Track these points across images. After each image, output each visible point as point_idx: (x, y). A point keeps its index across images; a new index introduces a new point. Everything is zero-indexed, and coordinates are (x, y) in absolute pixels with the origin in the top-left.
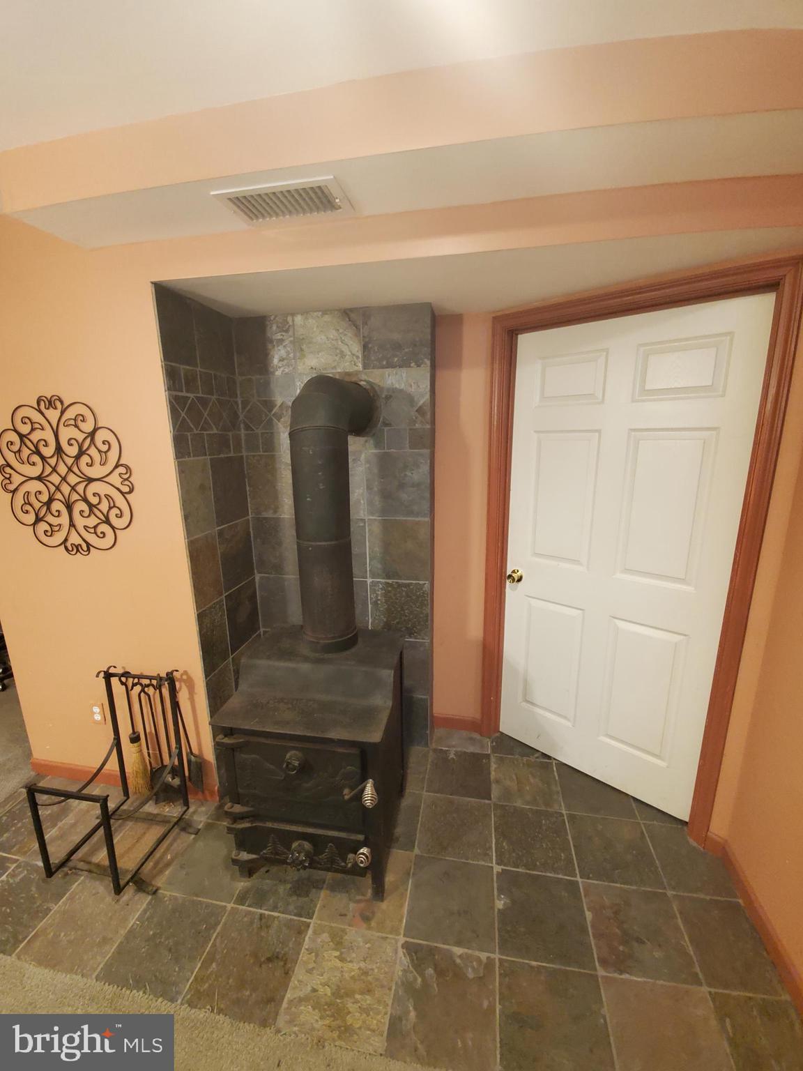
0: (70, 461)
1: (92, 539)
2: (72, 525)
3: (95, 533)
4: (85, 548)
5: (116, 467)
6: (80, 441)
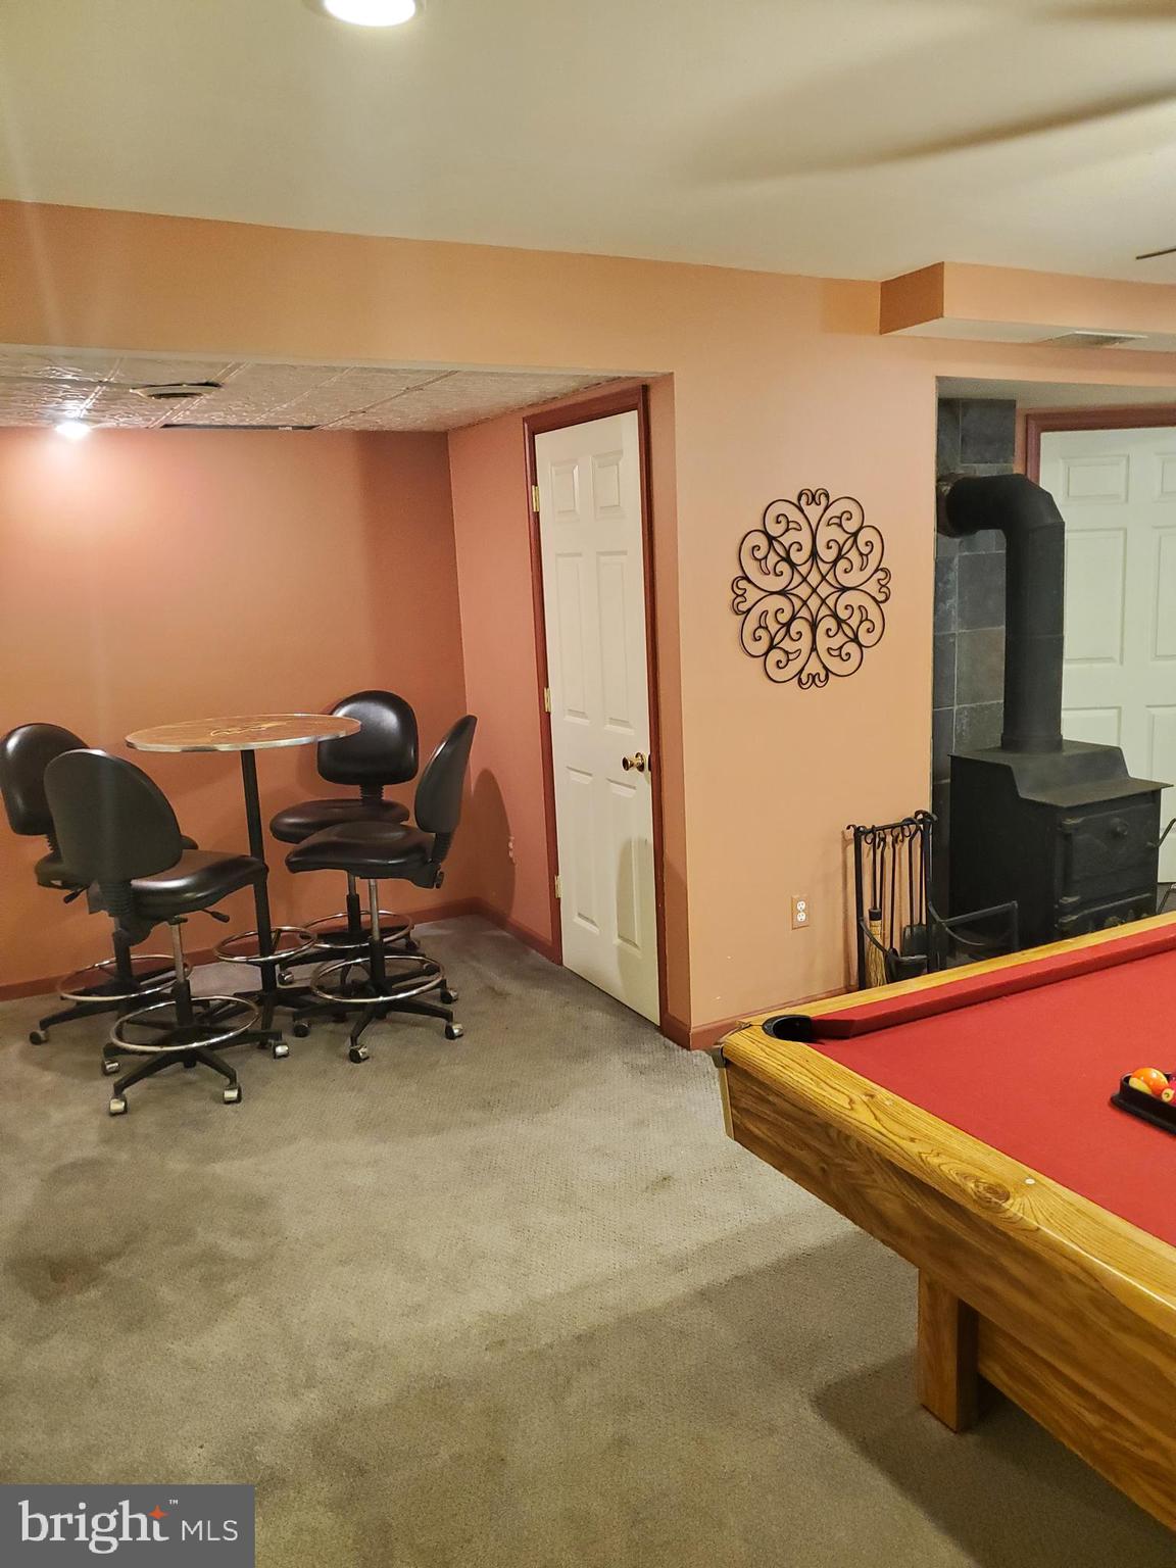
0: (824, 568)
1: (834, 664)
2: (814, 648)
3: (840, 655)
4: (823, 678)
5: (876, 571)
6: (841, 543)
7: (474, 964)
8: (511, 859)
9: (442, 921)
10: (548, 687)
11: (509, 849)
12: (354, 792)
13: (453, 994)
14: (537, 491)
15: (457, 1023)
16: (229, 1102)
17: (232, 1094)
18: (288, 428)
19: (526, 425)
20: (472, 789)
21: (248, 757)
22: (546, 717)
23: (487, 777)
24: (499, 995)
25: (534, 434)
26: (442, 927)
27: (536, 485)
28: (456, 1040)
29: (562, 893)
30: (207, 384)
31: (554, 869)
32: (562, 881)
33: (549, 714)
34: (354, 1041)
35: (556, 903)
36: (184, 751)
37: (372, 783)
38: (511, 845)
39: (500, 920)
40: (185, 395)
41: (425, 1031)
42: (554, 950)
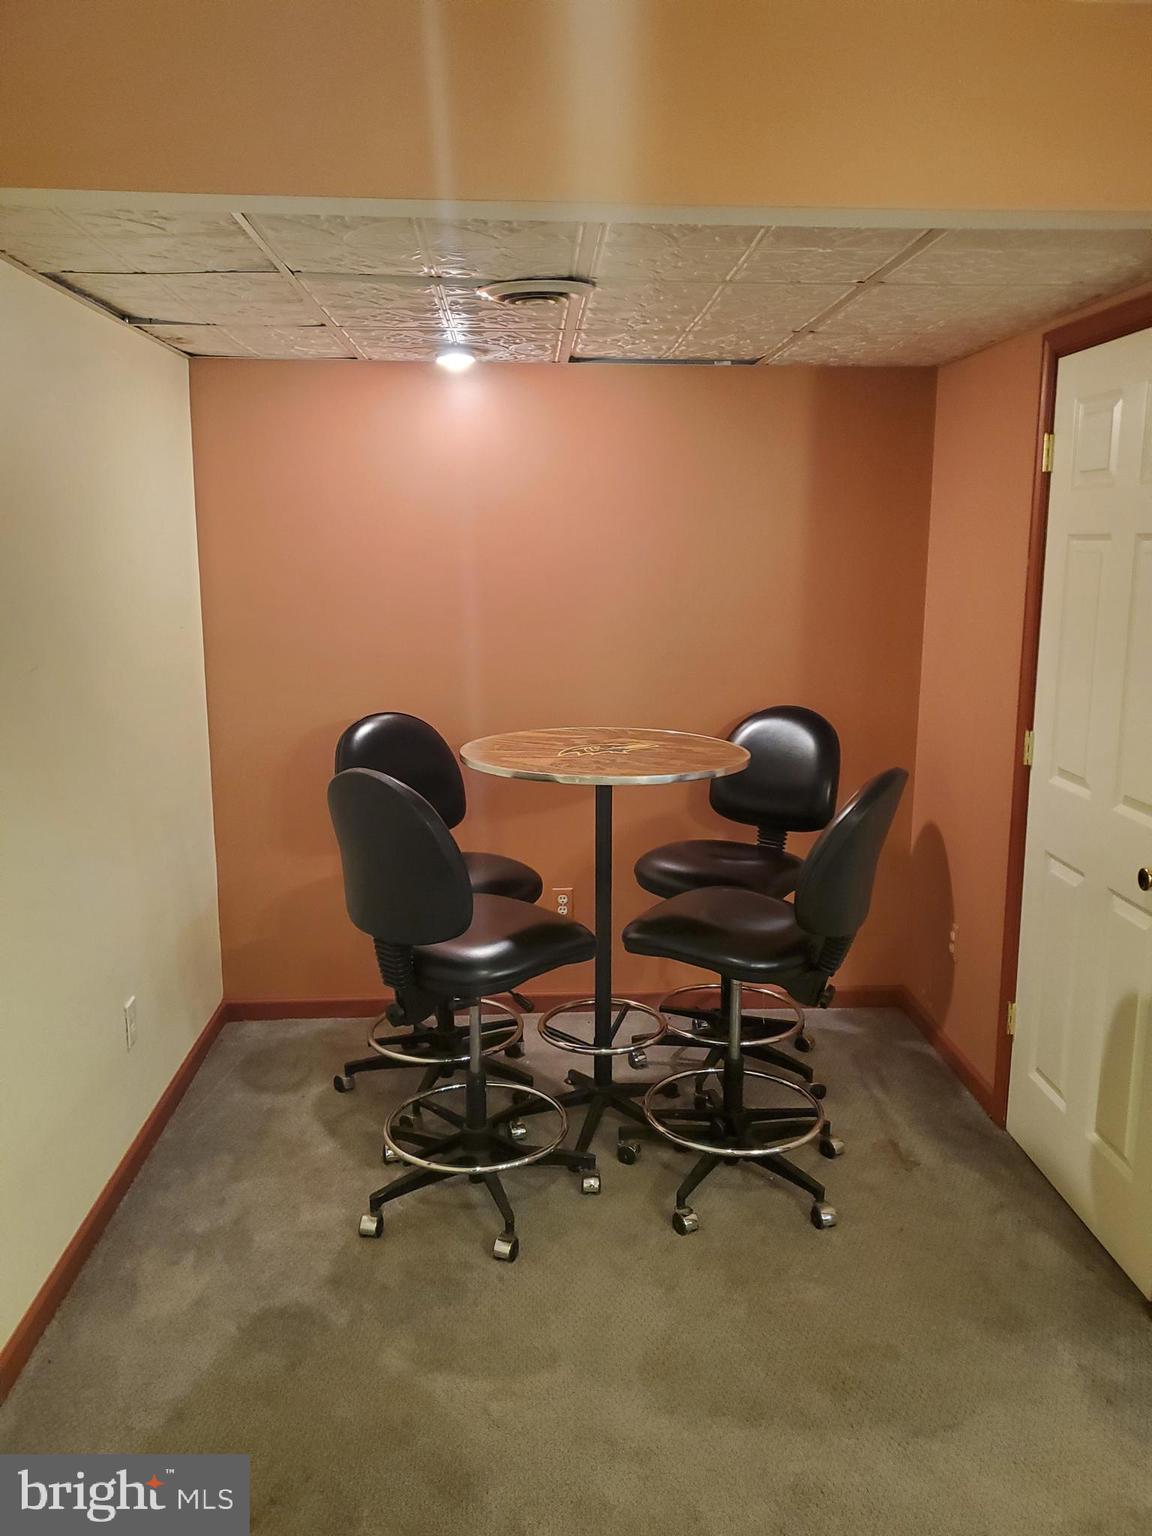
7: (878, 1092)
8: (950, 955)
9: (850, 1010)
10: (1031, 729)
11: (950, 941)
12: (750, 835)
13: (836, 1144)
14: (1051, 442)
15: (829, 1205)
16: (499, 1258)
17: (503, 1248)
18: (726, 363)
19: (1047, 347)
20: (913, 843)
21: (604, 793)
22: (1023, 773)
23: (932, 833)
24: (905, 1162)
25: (1055, 357)
26: (851, 1020)
27: (1051, 432)
28: (825, 1230)
29: (1017, 1028)
30: (570, 278)
31: (1008, 992)
32: (1018, 1010)
33: (1029, 768)
34: (681, 1203)
35: (1005, 1042)
36: (516, 777)
37: (775, 825)
38: (953, 935)
39: (929, 1031)
40: (544, 296)
41: (786, 1202)
42: (996, 1101)
